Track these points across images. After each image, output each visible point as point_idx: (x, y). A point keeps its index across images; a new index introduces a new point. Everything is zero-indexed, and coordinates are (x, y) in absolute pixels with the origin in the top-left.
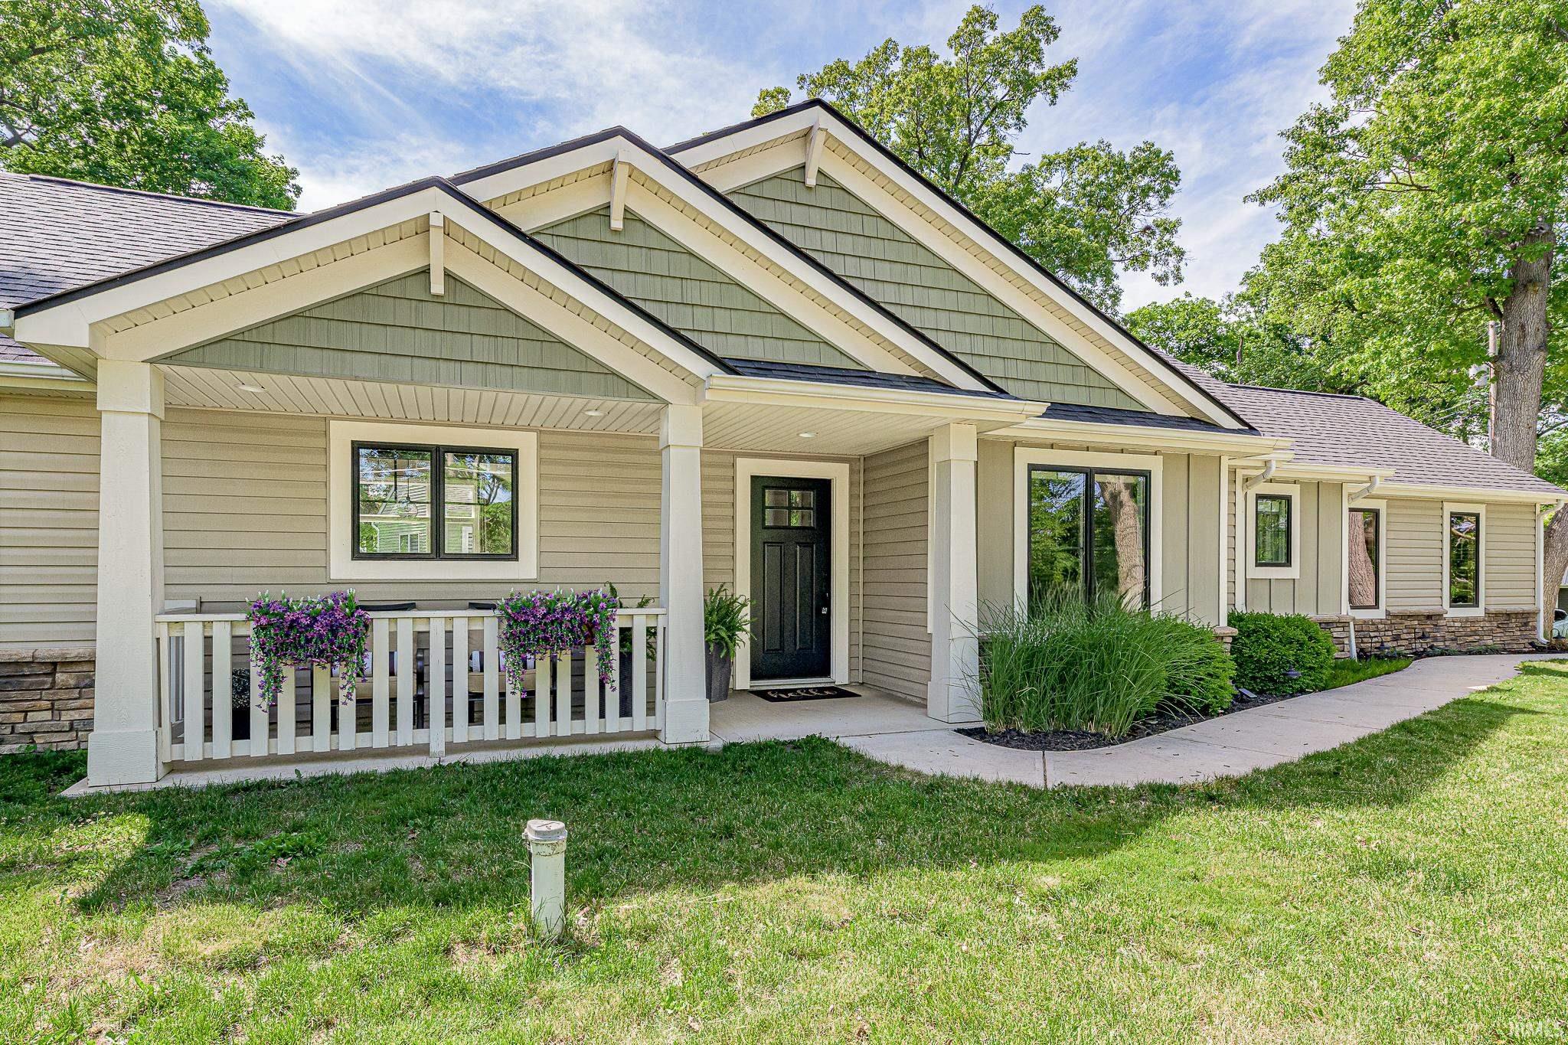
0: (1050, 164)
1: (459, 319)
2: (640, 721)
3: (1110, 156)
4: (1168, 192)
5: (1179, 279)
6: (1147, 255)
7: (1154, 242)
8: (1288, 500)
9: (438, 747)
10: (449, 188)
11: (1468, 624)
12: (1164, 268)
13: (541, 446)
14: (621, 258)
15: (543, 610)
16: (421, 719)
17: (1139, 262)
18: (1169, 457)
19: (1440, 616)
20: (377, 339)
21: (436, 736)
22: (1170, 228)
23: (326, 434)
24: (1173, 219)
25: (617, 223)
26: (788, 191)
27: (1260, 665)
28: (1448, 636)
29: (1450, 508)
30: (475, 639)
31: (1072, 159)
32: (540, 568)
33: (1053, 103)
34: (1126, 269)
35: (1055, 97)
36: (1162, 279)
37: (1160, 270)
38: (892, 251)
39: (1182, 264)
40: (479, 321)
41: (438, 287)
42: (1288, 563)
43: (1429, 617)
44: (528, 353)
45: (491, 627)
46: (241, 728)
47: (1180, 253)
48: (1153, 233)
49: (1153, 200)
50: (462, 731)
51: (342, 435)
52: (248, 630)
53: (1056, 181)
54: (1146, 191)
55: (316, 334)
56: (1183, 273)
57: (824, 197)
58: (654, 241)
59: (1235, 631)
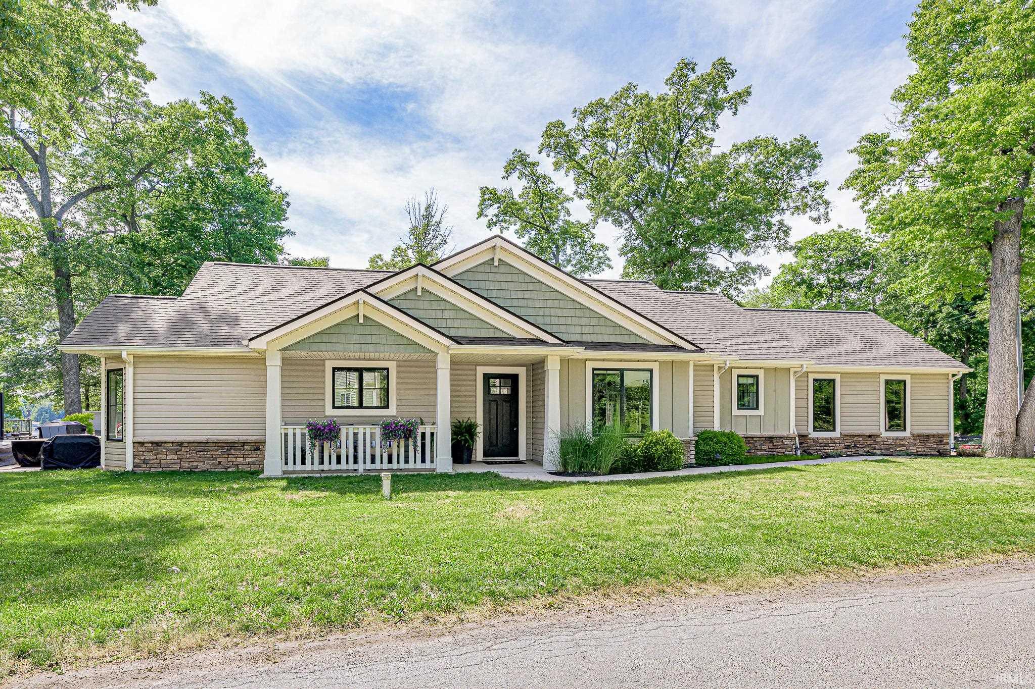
0: (737, 149)
1: (368, 330)
2: (428, 465)
3: (776, 145)
4: (814, 167)
5: (827, 219)
6: (806, 205)
7: (809, 196)
8: (757, 377)
9: (361, 471)
10: (363, 290)
11: (898, 441)
12: (817, 213)
13: (397, 366)
14: (421, 305)
15: (394, 426)
16: (356, 462)
17: (800, 209)
18: (662, 363)
19: (878, 436)
20: (343, 339)
21: (361, 467)
22: (820, 187)
23: (324, 365)
24: (823, 180)
25: (419, 293)
26: (487, 268)
27: (706, 453)
28: (883, 447)
29: (884, 377)
30: (372, 435)
31: (751, 146)
32: (397, 412)
33: (735, 114)
34: (793, 214)
35: (737, 110)
36: (817, 220)
37: (814, 214)
39: (829, 210)
40: (374, 330)
41: (361, 321)
42: (757, 408)
43: (870, 436)
44: (390, 340)
45: (378, 431)
46: (303, 462)
47: (827, 203)
48: (808, 191)
49: (803, 172)
50: (369, 466)
51: (329, 365)
52: (306, 431)
53: (742, 160)
54: (798, 168)
55: (325, 338)
56: (830, 215)
57: (502, 269)
58: (432, 298)
59: (697, 439)
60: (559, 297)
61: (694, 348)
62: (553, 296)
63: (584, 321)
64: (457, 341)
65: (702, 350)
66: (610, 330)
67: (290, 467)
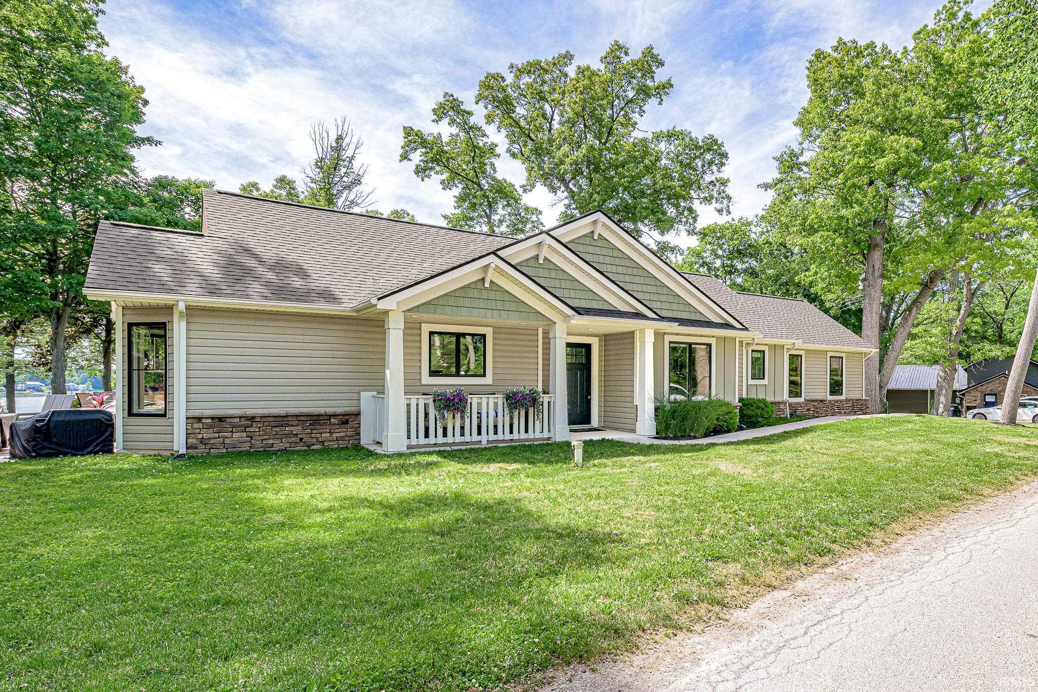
0: (658, 137)
1: (492, 295)
2: (546, 435)
3: (691, 140)
4: (723, 164)
5: (729, 212)
6: (712, 197)
7: (715, 190)
8: (764, 352)
9: (484, 442)
10: (494, 253)
11: (838, 403)
12: (721, 205)
13: (494, 333)
14: (542, 272)
15: (521, 395)
16: (479, 433)
17: (707, 200)
18: (718, 338)
19: (825, 400)
20: (467, 303)
21: (484, 438)
22: (724, 183)
23: (420, 328)
24: (726, 178)
25: (541, 261)
26: (588, 241)
27: (750, 417)
29: (829, 354)
30: (496, 404)
31: (670, 136)
32: (493, 380)
33: (660, 103)
34: (701, 203)
35: (661, 100)
36: (720, 211)
37: (719, 206)
38: (623, 262)
39: (730, 204)
40: (499, 296)
41: (487, 285)
42: (764, 378)
43: (821, 401)
44: (513, 306)
45: (500, 399)
46: (427, 436)
47: (729, 198)
48: (715, 185)
49: (714, 168)
50: (492, 437)
51: (426, 329)
52: (431, 402)
53: (662, 147)
54: (711, 163)
56: (731, 208)
57: (600, 243)
58: (552, 267)
59: (741, 404)
60: (645, 274)
61: (741, 327)
62: (640, 272)
63: (663, 298)
64: (578, 311)
65: (746, 329)
66: (682, 307)
67: (414, 441)
